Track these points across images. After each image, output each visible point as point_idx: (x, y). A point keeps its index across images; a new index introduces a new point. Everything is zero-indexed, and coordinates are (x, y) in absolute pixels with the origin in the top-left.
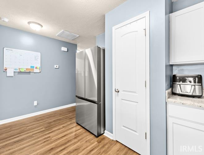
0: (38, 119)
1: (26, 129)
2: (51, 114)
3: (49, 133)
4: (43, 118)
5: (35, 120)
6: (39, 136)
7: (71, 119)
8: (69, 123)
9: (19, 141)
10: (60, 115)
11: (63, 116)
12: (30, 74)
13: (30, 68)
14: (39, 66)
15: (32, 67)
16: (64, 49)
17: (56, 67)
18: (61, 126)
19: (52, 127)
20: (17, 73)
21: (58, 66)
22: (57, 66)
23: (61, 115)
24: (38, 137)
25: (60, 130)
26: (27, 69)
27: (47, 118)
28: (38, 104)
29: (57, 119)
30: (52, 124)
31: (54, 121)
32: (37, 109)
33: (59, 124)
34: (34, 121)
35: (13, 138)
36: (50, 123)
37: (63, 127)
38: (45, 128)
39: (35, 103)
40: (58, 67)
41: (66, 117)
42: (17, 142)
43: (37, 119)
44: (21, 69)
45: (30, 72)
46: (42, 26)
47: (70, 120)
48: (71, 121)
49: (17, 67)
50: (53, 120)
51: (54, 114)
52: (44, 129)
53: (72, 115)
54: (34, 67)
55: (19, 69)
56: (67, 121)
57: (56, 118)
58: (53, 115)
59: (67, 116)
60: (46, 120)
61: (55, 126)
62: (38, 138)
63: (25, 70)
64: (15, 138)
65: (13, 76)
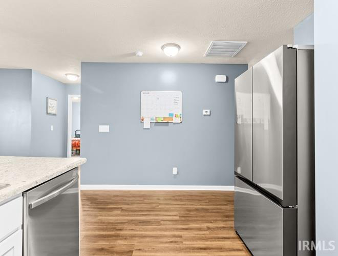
0: (176, 198)
1: (158, 208)
2: (196, 194)
3: (183, 229)
4: (182, 198)
5: (172, 198)
6: (168, 227)
7: (227, 216)
8: (221, 224)
9: (144, 222)
10: (209, 201)
11: (214, 205)
12: (168, 125)
13: (168, 116)
14: (179, 113)
15: (171, 115)
16: (221, 78)
17: (206, 114)
18: (205, 225)
19: (190, 219)
20: (154, 124)
21: (209, 111)
22: (206, 112)
23: (211, 203)
24: (166, 228)
25: (201, 233)
26: (164, 118)
27: (187, 199)
28: (177, 172)
29: (203, 208)
30: (192, 213)
31: (197, 210)
32: (176, 180)
33: (204, 219)
34: (170, 199)
35: (141, 215)
36: (189, 211)
37: (209, 228)
38: (180, 217)
39: (175, 171)
40: (208, 113)
41: (218, 209)
42: (142, 222)
43: (174, 197)
44: (158, 119)
45: (168, 123)
46: (179, 47)
47: (225, 219)
48: (226, 221)
49: (154, 116)
50: (195, 207)
51: (200, 196)
52: (177, 218)
53: (230, 211)
54: (173, 114)
55: (156, 118)
56: (218, 219)
57: (201, 205)
58: (198, 198)
59: (221, 209)
60: (186, 203)
61: (195, 220)
62: (166, 230)
63: (162, 119)
64: (143, 215)
65: (149, 127)
